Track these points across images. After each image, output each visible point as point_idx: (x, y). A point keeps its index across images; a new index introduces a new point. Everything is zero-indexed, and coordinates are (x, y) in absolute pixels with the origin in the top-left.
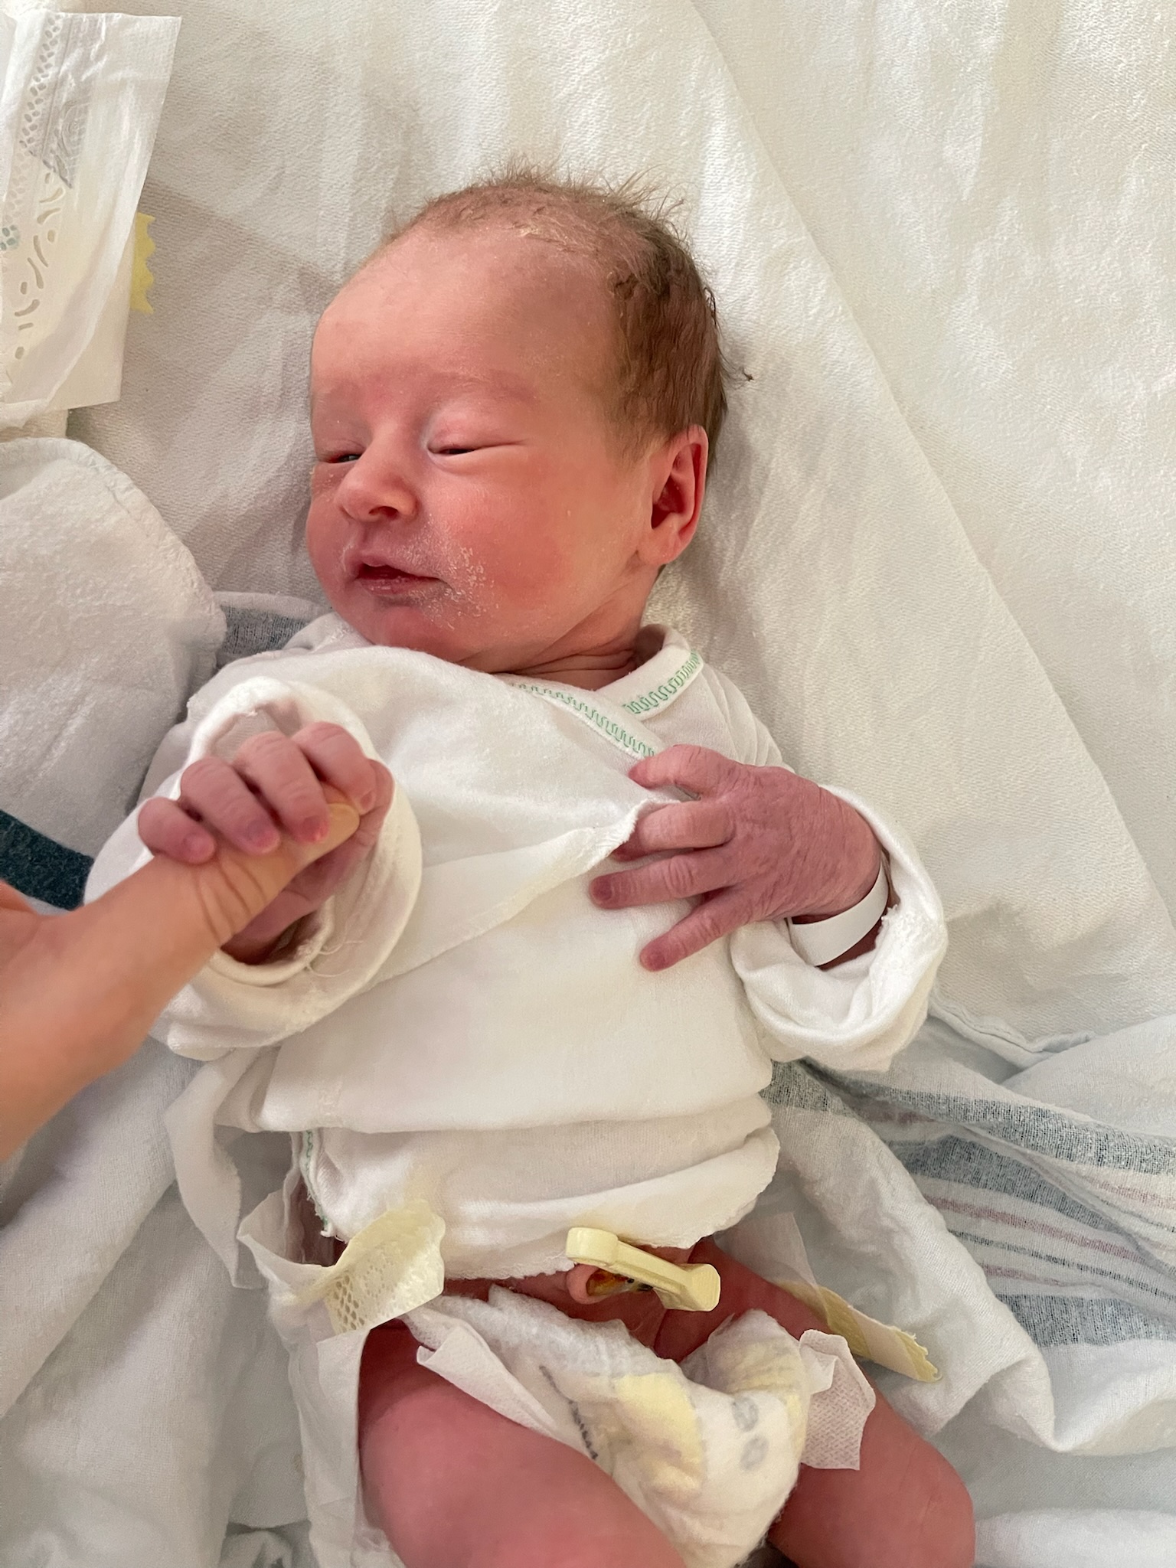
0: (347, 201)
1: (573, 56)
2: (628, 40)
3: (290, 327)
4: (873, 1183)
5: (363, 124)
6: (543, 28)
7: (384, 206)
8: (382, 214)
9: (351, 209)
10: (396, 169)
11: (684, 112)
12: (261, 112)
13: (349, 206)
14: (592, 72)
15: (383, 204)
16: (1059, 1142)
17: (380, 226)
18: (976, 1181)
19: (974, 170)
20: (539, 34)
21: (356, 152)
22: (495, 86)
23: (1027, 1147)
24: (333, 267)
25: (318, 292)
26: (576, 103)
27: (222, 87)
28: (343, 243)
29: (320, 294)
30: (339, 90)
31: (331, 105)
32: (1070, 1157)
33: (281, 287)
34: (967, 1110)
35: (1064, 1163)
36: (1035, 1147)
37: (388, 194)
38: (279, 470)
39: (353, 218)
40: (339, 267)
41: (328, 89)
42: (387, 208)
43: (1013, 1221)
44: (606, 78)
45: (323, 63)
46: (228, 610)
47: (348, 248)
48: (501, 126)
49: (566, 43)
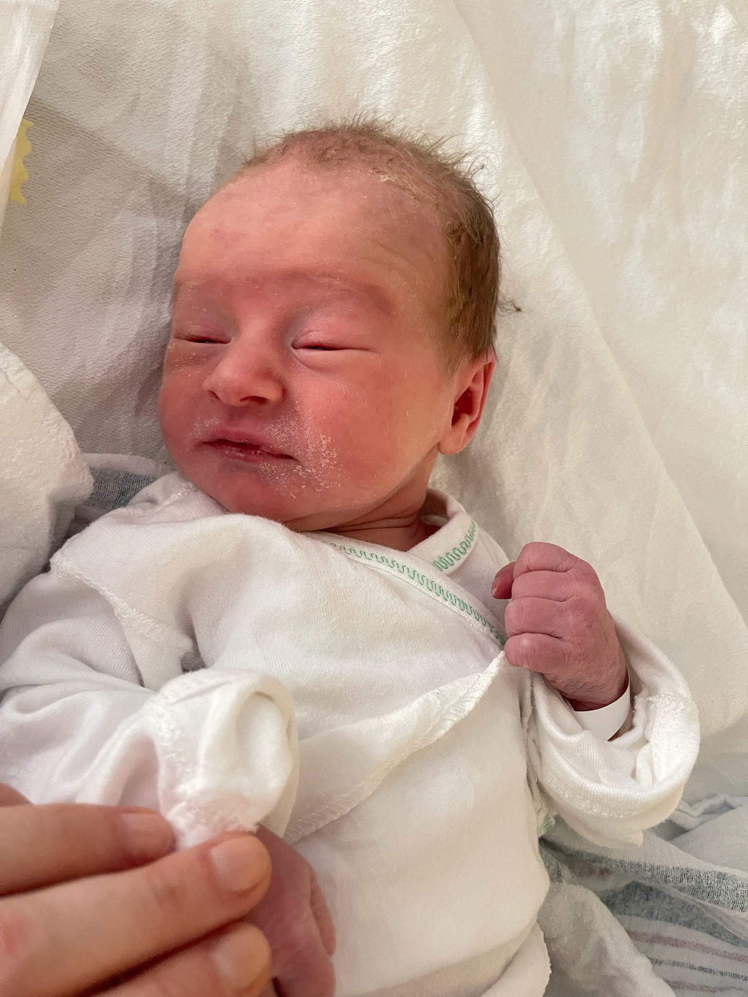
0: (191, 128)
1: (374, 39)
2: (417, 33)
3: (140, 226)
5: (207, 68)
6: (351, 15)
7: (221, 136)
8: (219, 142)
9: (195, 136)
10: (231, 107)
11: (454, 93)
12: (122, 48)
13: (193, 133)
14: (388, 53)
15: (220, 134)
16: (736, 899)
17: (217, 151)
18: (650, 915)
20: (348, 19)
21: (200, 90)
22: (312, 54)
23: (710, 902)
24: (178, 180)
25: (163, 200)
26: (373, 75)
27: (91, 24)
28: (186, 161)
29: (165, 201)
30: (188, 39)
31: (181, 50)
32: (742, 909)
33: (134, 192)
34: (667, 876)
35: (737, 913)
36: (717, 903)
37: (223, 127)
38: (129, 346)
39: (195, 143)
40: (182, 181)
41: (178, 37)
42: (223, 137)
43: (676, 943)
44: (399, 60)
45: (176, 16)
46: (93, 470)
47: (190, 166)
48: (315, 85)
49: (368, 28)
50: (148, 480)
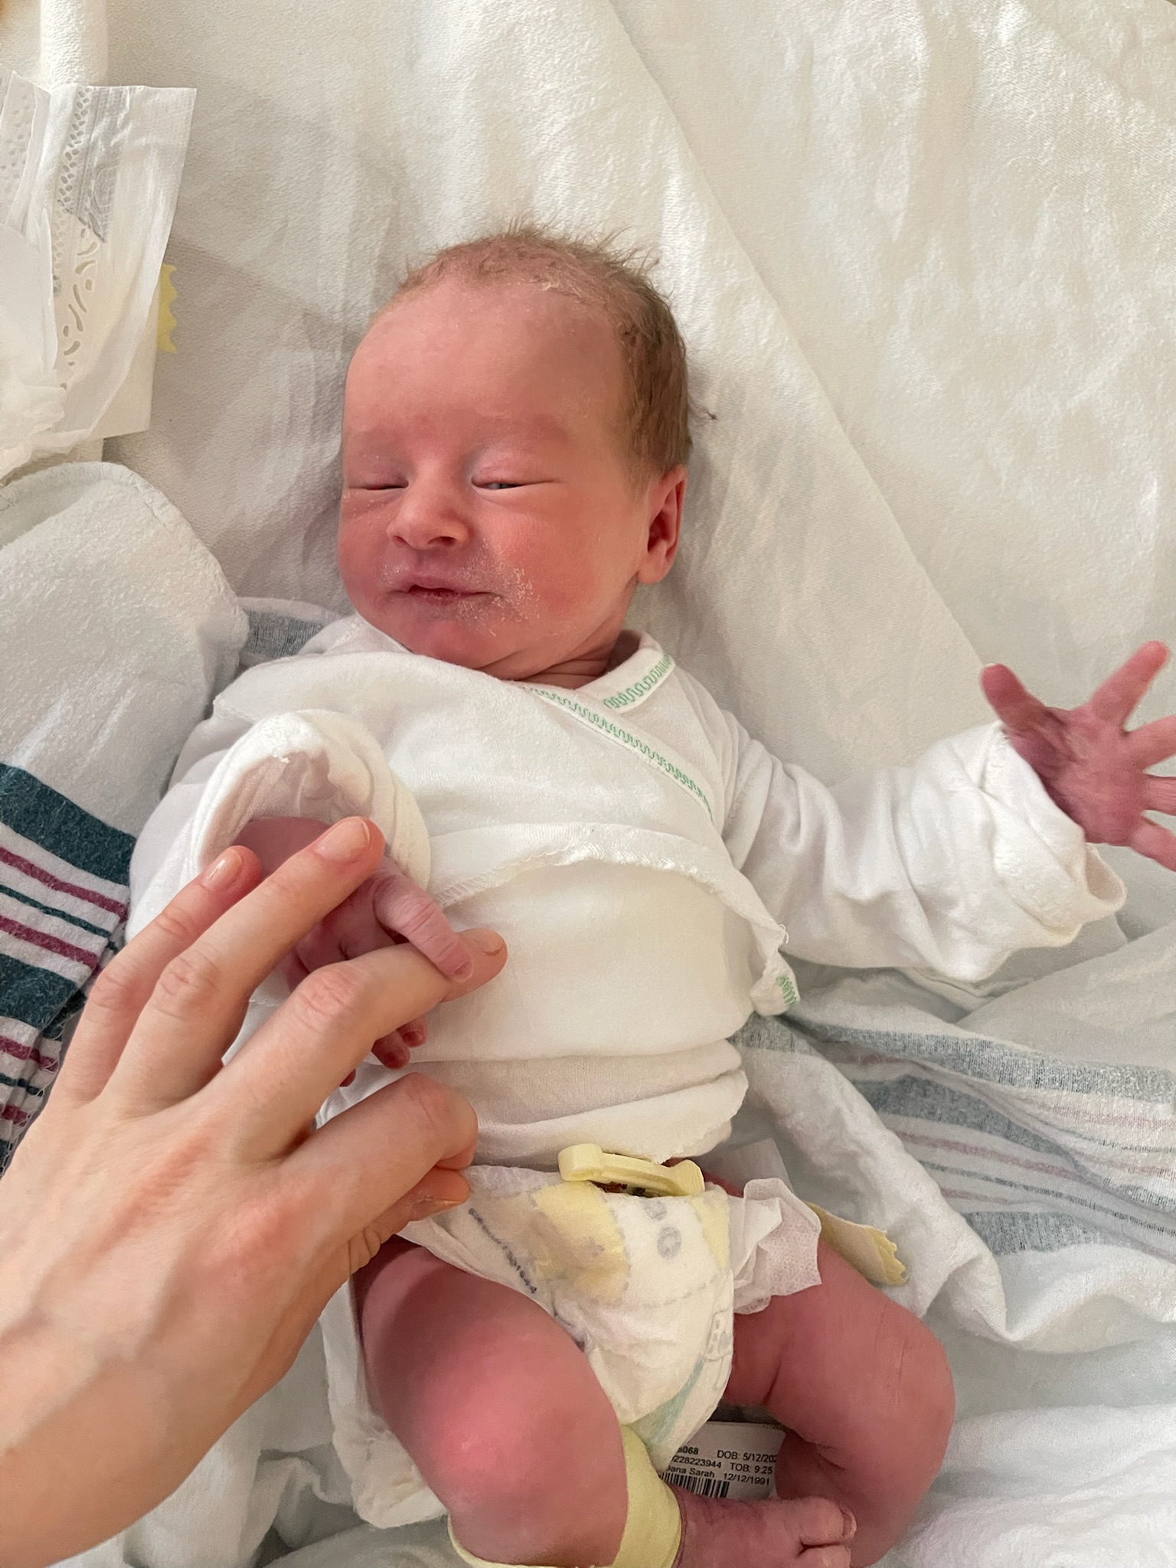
0: (344, 250)
1: (544, 118)
2: (592, 103)
3: (296, 362)
4: (838, 1111)
5: (358, 182)
6: (516, 94)
7: (377, 254)
8: (376, 261)
9: (348, 258)
10: (388, 220)
11: (644, 165)
12: (265, 172)
13: (346, 255)
14: (560, 132)
15: (377, 252)
16: (1001, 1069)
17: (375, 271)
18: (931, 1115)
19: (902, 214)
20: (513, 99)
21: (351, 207)
22: (474, 146)
23: (974, 1074)
24: (333, 307)
25: (319, 331)
26: (547, 160)
27: (229, 150)
28: (341, 286)
29: (321, 332)
30: (335, 151)
31: (328, 165)
32: (1012, 1082)
33: (287, 326)
34: (920, 1045)
35: (1006, 1088)
36: (981, 1075)
37: (380, 243)
38: (290, 490)
39: (350, 266)
40: (338, 308)
41: (324, 151)
42: (379, 256)
43: (965, 1149)
44: (573, 138)
45: (320, 128)
46: (251, 615)
47: (345, 290)
48: (480, 181)
49: (536, 107)
50: (315, 628)
